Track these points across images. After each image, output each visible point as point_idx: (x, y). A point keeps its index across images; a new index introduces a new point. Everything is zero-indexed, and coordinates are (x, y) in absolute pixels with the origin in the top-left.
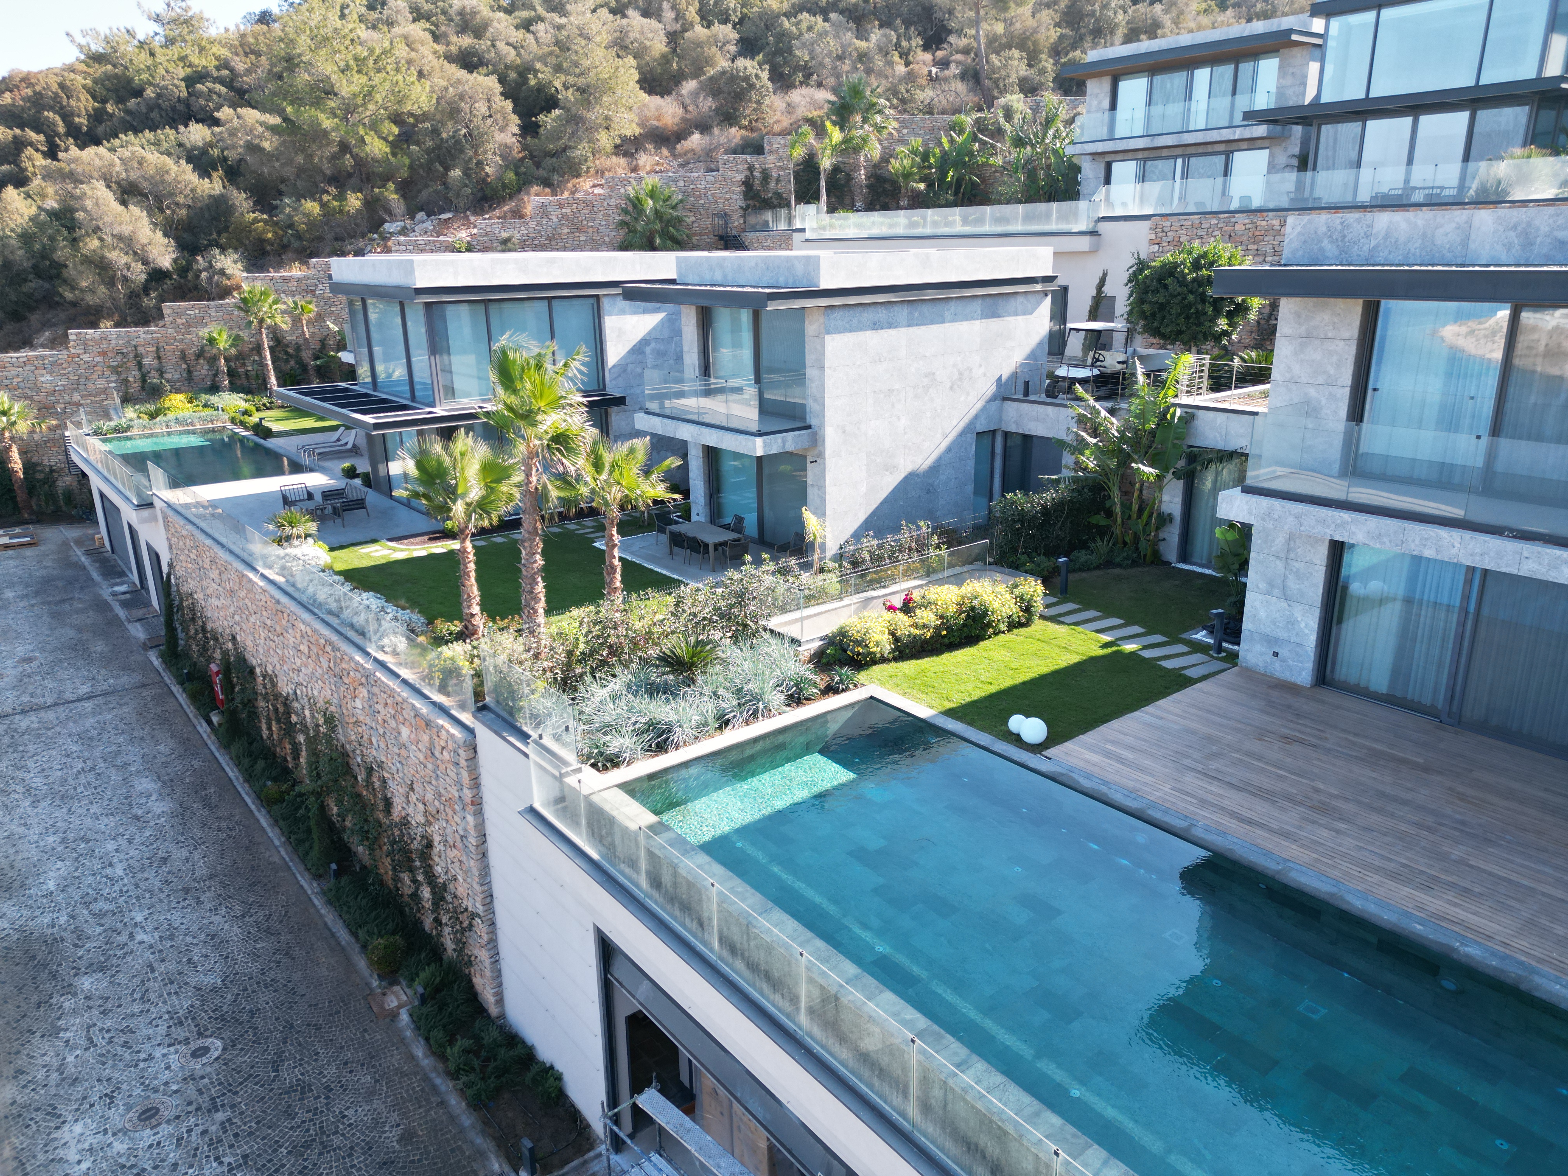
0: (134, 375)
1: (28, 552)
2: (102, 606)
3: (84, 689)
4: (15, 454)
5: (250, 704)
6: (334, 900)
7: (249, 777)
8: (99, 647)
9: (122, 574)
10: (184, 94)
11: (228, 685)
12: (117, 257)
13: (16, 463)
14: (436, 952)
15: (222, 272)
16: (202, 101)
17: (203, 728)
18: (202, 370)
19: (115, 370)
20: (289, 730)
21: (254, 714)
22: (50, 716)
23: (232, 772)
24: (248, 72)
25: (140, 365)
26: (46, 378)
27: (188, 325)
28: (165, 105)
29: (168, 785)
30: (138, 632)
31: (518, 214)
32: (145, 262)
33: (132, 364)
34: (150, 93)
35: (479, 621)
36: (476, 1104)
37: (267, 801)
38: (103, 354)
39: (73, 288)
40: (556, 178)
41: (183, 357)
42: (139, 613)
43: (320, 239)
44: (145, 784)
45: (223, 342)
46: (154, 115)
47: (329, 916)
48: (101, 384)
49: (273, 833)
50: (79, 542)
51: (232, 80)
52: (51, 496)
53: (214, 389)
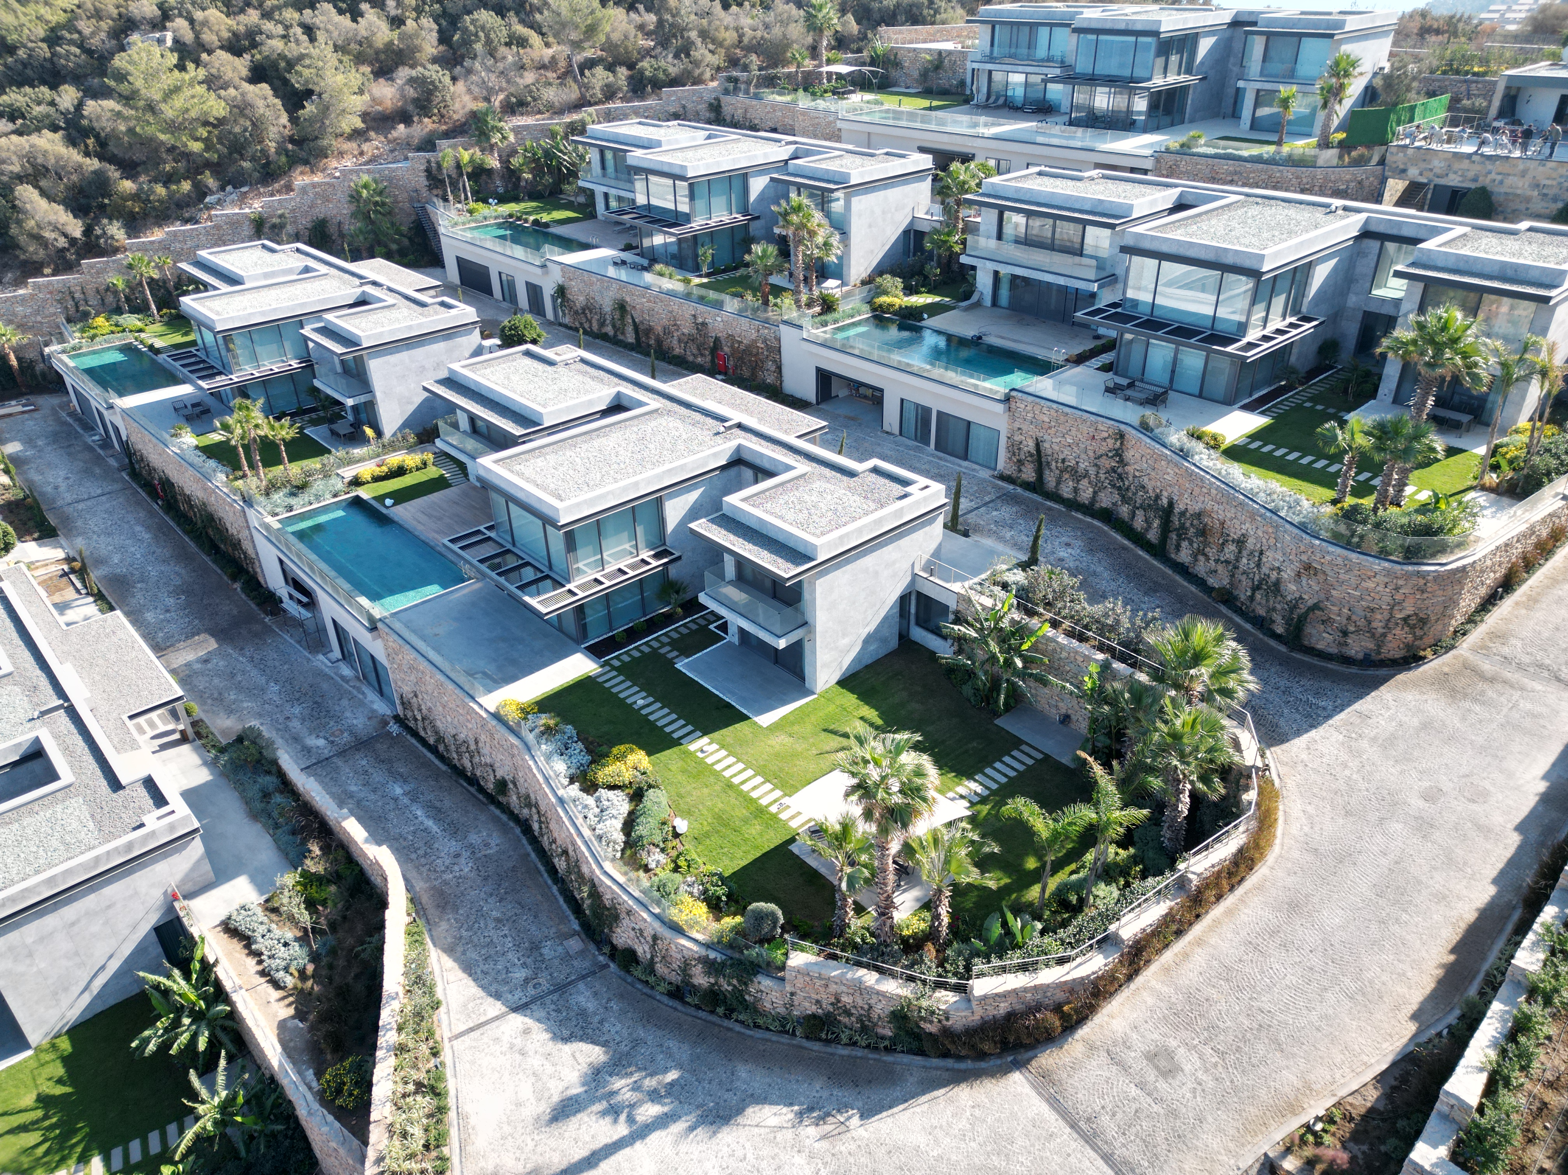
0: (70, 304)
1: (36, 415)
2: (90, 449)
3: (99, 491)
4: (12, 356)
5: (174, 497)
6: (215, 561)
7: (179, 525)
8: (97, 471)
9: (93, 429)
10: (48, 55)
11: (164, 490)
12: (48, 235)
13: (14, 362)
14: (248, 572)
15: (112, 237)
16: (63, 61)
17: (156, 506)
18: (110, 298)
19: (59, 301)
20: (191, 507)
21: (176, 501)
22: (89, 503)
23: (172, 523)
24: (93, 34)
25: (73, 298)
26: (19, 309)
27: (98, 273)
28: (35, 64)
29: (148, 528)
30: (112, 462)
31: (289, 188)
32: (65, 235)
33: (68, 298)
34: (22, 53)
35: (248, 472)
36: (258, 605)
37: (187, 533)
38: (51, 293)
39: (25, 252)
40: (312, 160)
41: (98, 291)
42: (110, 452)
43: (168, 208)
44: (138, 528)
45: (121, 285)
46: (29, 72)
47: (214, 567)
48: (52, 310)
49: (191, 543)
50: (61, 407)
51: (82, 42)
52: (34, 376)
53: (119, 311)
